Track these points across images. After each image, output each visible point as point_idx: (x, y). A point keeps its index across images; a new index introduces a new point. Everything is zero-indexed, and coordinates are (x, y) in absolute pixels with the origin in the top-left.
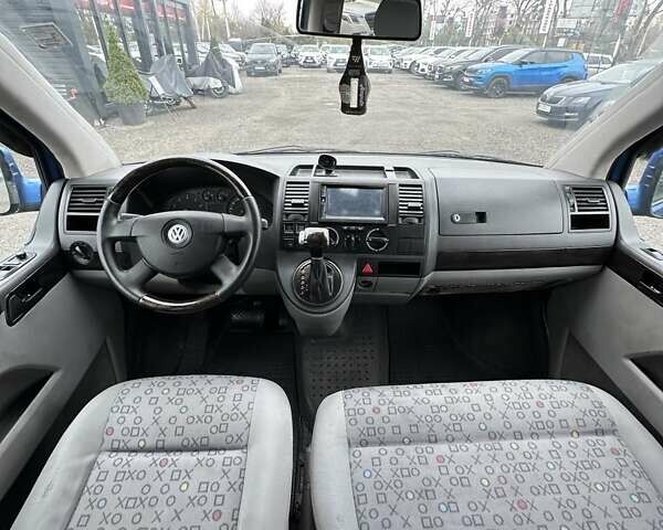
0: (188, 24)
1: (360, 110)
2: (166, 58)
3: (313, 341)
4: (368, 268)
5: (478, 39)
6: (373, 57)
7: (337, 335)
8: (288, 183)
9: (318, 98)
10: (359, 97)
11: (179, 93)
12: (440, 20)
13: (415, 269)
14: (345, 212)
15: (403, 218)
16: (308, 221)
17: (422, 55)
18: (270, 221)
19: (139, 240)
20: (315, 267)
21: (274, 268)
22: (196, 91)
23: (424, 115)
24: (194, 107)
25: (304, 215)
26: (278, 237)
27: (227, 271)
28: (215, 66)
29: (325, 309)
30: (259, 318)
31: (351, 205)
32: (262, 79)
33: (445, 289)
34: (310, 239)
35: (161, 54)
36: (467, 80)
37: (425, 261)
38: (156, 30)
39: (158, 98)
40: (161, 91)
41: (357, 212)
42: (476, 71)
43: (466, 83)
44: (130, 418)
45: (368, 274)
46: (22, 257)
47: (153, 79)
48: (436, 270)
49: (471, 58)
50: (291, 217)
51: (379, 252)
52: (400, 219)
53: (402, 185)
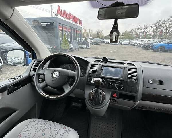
0: (81, 34)
1: (116, 41)
2: (75, 40)
3: (95, 117)
4: (115, 95)
5: (154, 37)
6: (124, 41)
7: (104, 117)
8: (92, 64)
9: (109, 50)
10: (116, 37)
11: (76, 47)
12: (143, 33)
13: (133, 98)
14: (109, 75)
15: (129, 79)
16: (97, 76)
17: (138, 41)
18: (84, 75)
19: (45, 75)
20: (96, 91)
21: (84, 90)
22: (80, 47)
23: (137, 55)
24: (79, 51)
25: (95, 74)
26: (86, 80)
27: (67, 88)
28: (85, 42)
29: (98, 107)
30: (80, 105)
31: (111, 73)
32: (95, 46)
33: (145, 108)
34: (95, 81)
35: (74, 40)
36: (151, 47)
37: (137, 96)
38: (74, 35)
39: (71, 48)
40: (72, 47)
41: (113, 75)
42: (154, 45)
43: (151, 48)
44: (28, 132)
45: (115, 97)
46: (19, 76)
47: (71, 44)
48: (141, 100)
49: (152, 42)
50: (91, 74)
51: (119, 90)
52: (128, 79)
53: (129, 68)
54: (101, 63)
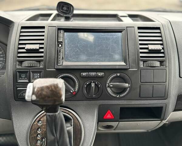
8: (23, 28)
14: (84, 57)
15: (144, 61)
16: (45, 68)
21: (10, 118)
25: (39, 61)
26: (12, 87)
50: (25, 64)
51: (120, 99)
52: (141, 63)
53: (139, 28)
54: (54, 19)
